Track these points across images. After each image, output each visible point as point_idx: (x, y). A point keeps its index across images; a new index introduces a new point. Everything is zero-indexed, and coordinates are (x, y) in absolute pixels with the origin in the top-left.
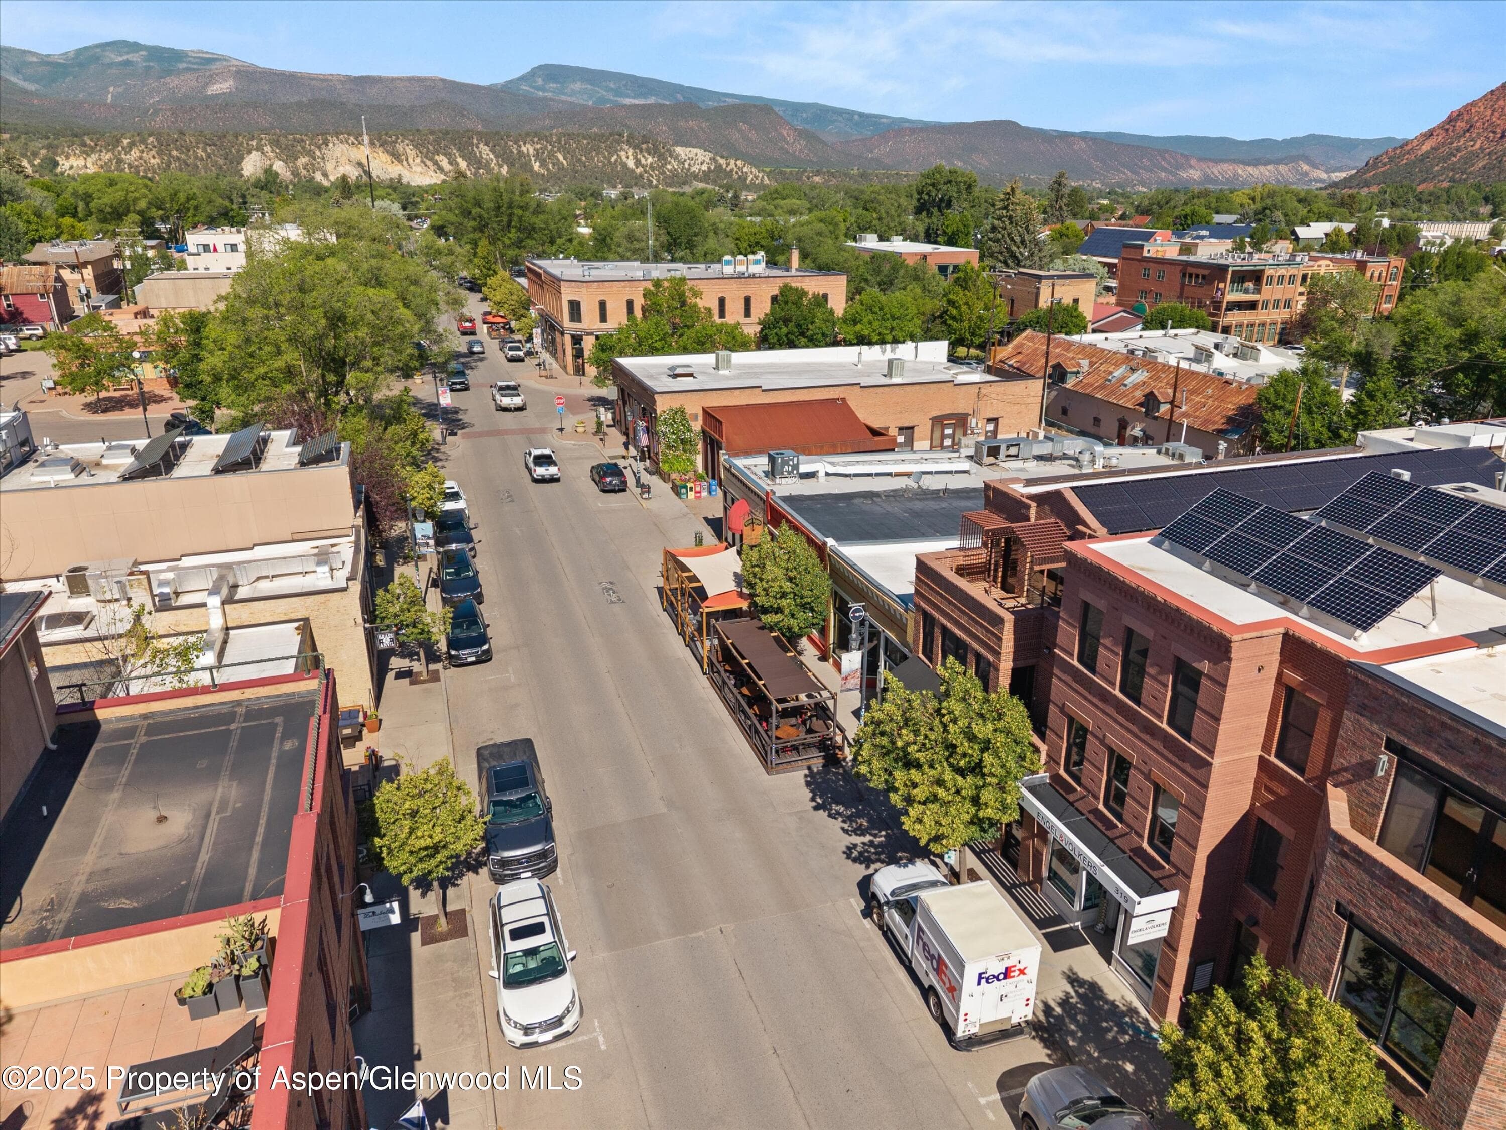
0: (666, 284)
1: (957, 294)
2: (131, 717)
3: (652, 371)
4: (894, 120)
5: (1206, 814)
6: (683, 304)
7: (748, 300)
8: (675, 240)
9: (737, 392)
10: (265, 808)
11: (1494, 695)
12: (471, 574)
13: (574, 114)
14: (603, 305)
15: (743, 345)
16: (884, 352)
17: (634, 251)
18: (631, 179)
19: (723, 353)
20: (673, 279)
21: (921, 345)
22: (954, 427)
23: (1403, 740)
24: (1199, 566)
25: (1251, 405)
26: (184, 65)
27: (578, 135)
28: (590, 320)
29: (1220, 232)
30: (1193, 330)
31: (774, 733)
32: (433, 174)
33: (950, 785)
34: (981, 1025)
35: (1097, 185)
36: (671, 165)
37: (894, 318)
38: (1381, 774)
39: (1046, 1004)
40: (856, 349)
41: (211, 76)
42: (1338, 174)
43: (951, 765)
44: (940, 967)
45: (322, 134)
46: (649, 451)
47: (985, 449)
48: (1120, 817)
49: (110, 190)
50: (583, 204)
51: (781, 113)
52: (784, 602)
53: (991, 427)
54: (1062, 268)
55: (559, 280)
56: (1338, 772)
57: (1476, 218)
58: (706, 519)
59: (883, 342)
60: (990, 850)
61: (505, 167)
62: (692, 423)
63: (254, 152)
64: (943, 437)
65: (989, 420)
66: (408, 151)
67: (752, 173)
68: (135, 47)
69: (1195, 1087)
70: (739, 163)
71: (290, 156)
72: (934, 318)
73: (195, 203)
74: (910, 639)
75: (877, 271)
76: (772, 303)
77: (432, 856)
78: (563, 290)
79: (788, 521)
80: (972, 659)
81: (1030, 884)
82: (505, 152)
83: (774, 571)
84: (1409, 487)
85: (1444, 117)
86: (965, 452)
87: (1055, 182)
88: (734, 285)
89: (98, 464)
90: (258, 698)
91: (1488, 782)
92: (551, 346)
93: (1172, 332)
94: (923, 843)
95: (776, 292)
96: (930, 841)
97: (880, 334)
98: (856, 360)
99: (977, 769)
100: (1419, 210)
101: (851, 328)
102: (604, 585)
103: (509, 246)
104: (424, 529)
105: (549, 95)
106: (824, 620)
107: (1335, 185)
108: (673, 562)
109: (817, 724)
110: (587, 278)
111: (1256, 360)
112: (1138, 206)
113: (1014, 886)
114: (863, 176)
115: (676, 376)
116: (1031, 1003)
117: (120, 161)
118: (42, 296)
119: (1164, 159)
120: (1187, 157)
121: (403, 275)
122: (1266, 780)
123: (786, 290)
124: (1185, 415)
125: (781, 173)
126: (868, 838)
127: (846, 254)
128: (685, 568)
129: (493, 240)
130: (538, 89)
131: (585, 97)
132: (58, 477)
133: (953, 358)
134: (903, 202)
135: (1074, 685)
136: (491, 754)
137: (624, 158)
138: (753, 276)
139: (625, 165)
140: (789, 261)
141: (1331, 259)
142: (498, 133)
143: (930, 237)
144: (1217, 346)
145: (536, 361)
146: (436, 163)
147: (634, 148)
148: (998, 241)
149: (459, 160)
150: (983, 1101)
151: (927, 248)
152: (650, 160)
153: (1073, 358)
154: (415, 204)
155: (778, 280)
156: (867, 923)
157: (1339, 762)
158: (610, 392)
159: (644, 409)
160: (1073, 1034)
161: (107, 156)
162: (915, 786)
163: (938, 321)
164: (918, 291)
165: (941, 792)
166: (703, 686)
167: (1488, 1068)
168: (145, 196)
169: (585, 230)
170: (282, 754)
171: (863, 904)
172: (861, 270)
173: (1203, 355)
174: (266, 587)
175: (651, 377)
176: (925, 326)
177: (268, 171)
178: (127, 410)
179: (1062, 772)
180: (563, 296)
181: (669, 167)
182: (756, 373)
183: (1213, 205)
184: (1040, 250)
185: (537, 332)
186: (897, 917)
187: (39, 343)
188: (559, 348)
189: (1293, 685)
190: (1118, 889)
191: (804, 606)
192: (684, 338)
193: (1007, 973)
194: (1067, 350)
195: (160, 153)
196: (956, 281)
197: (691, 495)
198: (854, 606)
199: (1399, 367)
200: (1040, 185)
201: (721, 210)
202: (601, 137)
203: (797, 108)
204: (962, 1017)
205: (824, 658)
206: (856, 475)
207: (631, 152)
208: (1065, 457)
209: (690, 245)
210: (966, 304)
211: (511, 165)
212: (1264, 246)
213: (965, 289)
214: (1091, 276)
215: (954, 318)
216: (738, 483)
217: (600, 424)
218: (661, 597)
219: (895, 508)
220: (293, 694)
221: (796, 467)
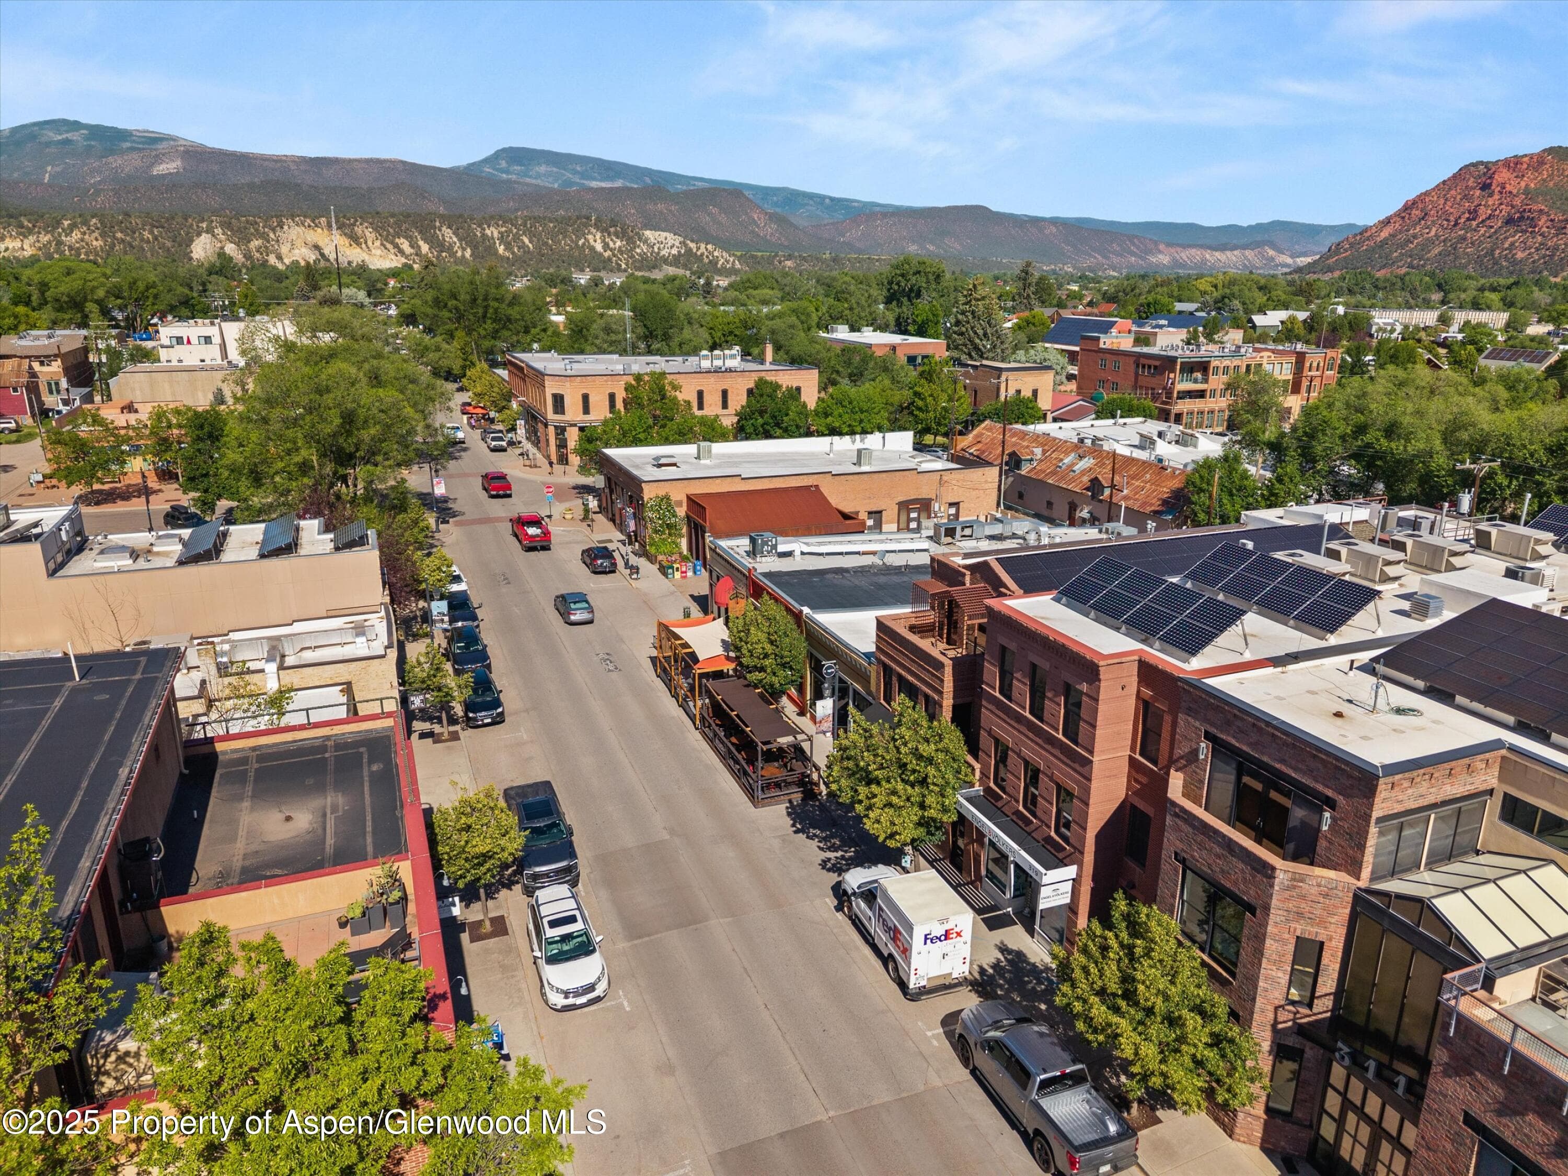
0: (647, 378)
1: (923, 387)
2: (243, 750)
3: (638, 461)
4: (866, 204)
5: (1091, 801)
6: (663, 397)
7: (725, 393)
8: (651, 333)
9: (718, 481)
10: (368, 810)
11: (1276, 697)
12: (480, 648)
13: (539, 196)
14: (586, 398)
15: (722, 436)
16: (854, 442)
17: (612, 343)
18: (600, 263)
19: (702, 444)
20: (652, 374)
21: (889, 435)
22: (919, 511)
23: (1213, 731)
24: (1087, 615)
25: (1182, 489)
26: (128, 145)
27: (544, 218)
28: (573, 412)
29: (1179, 320)
30: (1141, 419)
31: (760, 773)
32: (393, 257)
33: (901, 793)
34: (929, 979)
35: (1069, 269)
36: (641, 249)
37: (862, 412)
38: (1202, 757)
39: (981, 967)
40: (828, 439)
41: (157, 156)
42: (1302, 259)
43: (903, 780)
44: (894, 934)
45: (277, 217)
46: (636, 536)
47: (943, 530)
48: (1034, 815)
49: (67, 279)
50: (554, 291)
51: (751, 197)
52: (767, 662)
53: (952, 511)
54: (1024, 359)
55: (543, 375)
56: (1177, 760)
57: (1427, 305)
58: (692, 596)
59: (852, 433)
60: (940, 860)
61: (469, 250)
62: (677, 509)
63: (204, 235)
64: (909, 520)
65: (951, 505)
66: (368, 234)
67: (723, 257)
68: (75, 125)
69: (1074, 986)
70: (710, 247)
71: (242, 238)
72: (901, 409)
73: (155, 291)
74: (873, 688)
75: (848, 363)
76: (748, 396)
77: (481, 864)
78: (547, 383)
79: (768, 593)
80: (922, 700)
81: (972, 883)
82: (468, 235)
83: (756, 635)
84: (1250, 553)
85: (1400, 205)
86: (925, 533)
87: (1022, 271)
88: (712, 378)
89: (149, 551)
90: (343, 734)
91: (1263, 753)
92: (534, 437)
93: (1122, 421)
94: (881, 839)
95: (751, 385)
96: (886, 838)
97: (850, 426)
98: (827, 449)
99: (923, 782)
100: (1375, 296)
101: (823, 420)
102: (601, 656)
103: (485, 337)
104: (439, 607)
105: (514, 177)
106: (801, 677)
107: (1299, 270)
108: (666, 632)
109: (796, 765)
110: (569, 373)
111: (1195, 446)
112: (1105, 293)
113: (960, 885)
114: (834, 260)
115: (660, 466)
116: (968, 961)
117: (59, 243)
118: (15, 390)
119: (1134, 244)
120: (1156, 243)
121: (402, 374)
122: (1134, 773)
123: (761, 383)
124: (1126, 498)
125: (753, 257)
126: (840, 854)
127: (818, 346)
128: (678, 637)
129: (469, 332)
130: (503, 171)
131: (550, 179)
132: (120, 563)
133: (919, 447)
134: (875, 292)
135: (997, 712)
136: (517, 794)
137: (591, 241)
138: (729, 370)
139: (592, 249)
140: (763, 352)
141: (1273, 351)
142: (461, 216)
143: (901, 328)
144: (1160, 435)
145: (519, 451)
146: (396, 246)
147: (602, 232)
148: (962, 334)
149: (421, 243)
150: (929, 1034)
151: (897, 339)
152: (618, 243)
153: (1028, 447)
154: (380, 291)
155: (753, 374)
156: (839, 915)
157: (1178, 752)
158: (597, 481)
159: (631, 497)
160: (1001, 987)
161: (45, 238)
162: (875, 796)
163: (906, 412)
164: (887, 382)
165: (894, 799)
166: (695, 740)
167: (1267, 953)
168: (103, 285)
169: (559, 319)
170: (372, 774)
171: (836, 902)
172: (833, 363)
173: (1146, 442)
174: (309, 656)
175: (637, 467)
176: (892, 416)
177: (221, 254)
178: (120, 503)
179: (992, 785)
180: (547, 389)
181: (638, 250)
182: (735, 463)
183: (1175, 294)
184: (1002, 343)
185: (520, 423)
186: (863, 905)
187: (14, 437)
188: (542, 439)
189: (1146, 698)
190: (1031, 866)
191: (784, 666)
192: (667, 429)
193: (947, 935)
194: (1022, 439)
195: (103, 235)
196: (922, 374)
197: (678, 575)
198: (827, 663)
199: (1302, 455)
200: (1012, 268)
201: (693, 299)
202: (567, 221)
203: (767, 192)
204: (913, 972)
205: (802, 713)
206: (828, 554)
207: (598, 235)
208: (1014, 536)
209: (666, 337)
210: (931, 395)
211: (474, 248)
212: (1216, 337)
213: (930, 381)
214: (1049, 368)
215: (920, 409)
216: (723, 562)
217: (587, 511)
218: (654, 665)
219: (862, 582)
220: (371, 731)
221: (775, 547)
